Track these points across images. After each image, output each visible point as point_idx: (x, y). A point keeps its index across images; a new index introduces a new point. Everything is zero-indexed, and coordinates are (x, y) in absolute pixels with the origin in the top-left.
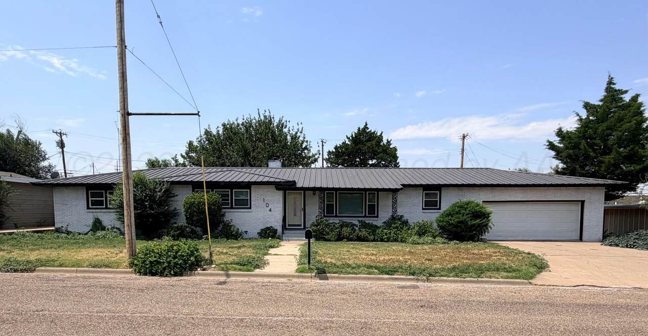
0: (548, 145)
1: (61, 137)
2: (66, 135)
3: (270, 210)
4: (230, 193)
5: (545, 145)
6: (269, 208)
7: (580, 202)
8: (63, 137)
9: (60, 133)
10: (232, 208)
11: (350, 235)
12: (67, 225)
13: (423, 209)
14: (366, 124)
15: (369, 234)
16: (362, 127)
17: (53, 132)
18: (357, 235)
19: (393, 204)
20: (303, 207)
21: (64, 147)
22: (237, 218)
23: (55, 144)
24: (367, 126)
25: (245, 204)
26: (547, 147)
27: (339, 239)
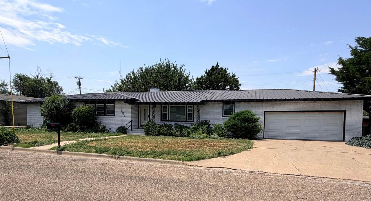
0: (330, 71)
1: (79, 80)
2: (82, 79)
3: (125, 116)
4: (104, 106)
5: (329, 71)
6: (124, 115)
7: (344, 112)
8: (80, 80)
9: (79, 78)
10: (105, 115)
11: (164, 132)
12: (32, 124)
13: (223, 116)
14: (218, 64)
15: (178, 132)
16: (215, 65)
17: (75, 77)
18: (170, 132)
19: (197, 113)
20: (149, 115)
21: (81, 85)
22: (107, 121)
23: (76, 84)
24: (219, 65)
25: (111, 112)
26: (330, 72)
27: (159, 134)
